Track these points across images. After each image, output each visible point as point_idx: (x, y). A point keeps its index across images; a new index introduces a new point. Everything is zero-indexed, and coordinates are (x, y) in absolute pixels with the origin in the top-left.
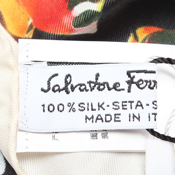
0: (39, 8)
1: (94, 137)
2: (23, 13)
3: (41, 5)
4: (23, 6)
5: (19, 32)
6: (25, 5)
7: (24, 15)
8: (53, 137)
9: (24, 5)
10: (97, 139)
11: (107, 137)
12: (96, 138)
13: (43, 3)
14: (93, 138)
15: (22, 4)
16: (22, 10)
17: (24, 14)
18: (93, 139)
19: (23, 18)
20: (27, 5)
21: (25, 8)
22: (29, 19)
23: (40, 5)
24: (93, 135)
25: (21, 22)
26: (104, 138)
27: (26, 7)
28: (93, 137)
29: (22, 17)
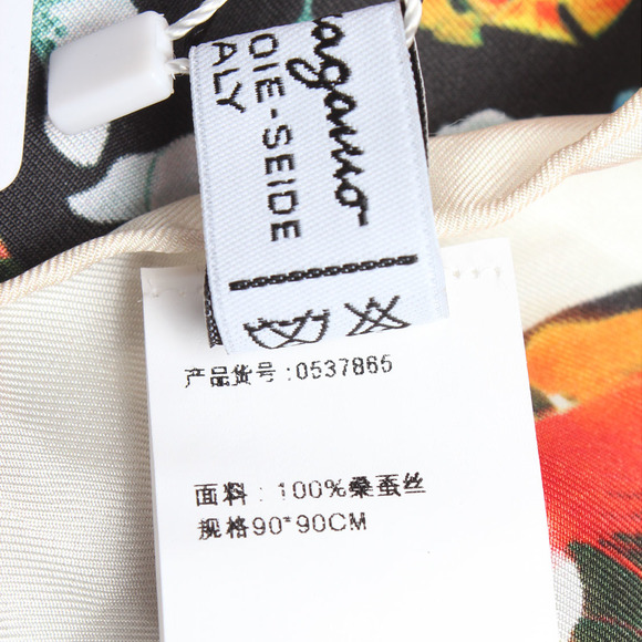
0: (601, 444)
1: (204, 495)
2: (600, 381)
3: (607, 451)
4: (623, 387)
5: (536, 359)
6: (625, 394)
7: (593, 384)
8: (196, 372)
9: (628, 390)
10: (198, 504)
11: (206, 535)
12: (201, 501)
13: (615, 461)
14: (201, 493)
15: (629, 385)
16: (610, 381)
17: (597, 383)
18: (197, 491)
19: (580, 379)
20: (626, 400)
21: (615, 390)
22: (571, 398)
23: (609, 448)
24: (210, 490)
25: (569, 369)
26: (203, 527)
27: (619, 393)
28: (203, 490)
29: (586, 376)
